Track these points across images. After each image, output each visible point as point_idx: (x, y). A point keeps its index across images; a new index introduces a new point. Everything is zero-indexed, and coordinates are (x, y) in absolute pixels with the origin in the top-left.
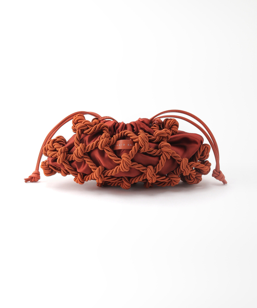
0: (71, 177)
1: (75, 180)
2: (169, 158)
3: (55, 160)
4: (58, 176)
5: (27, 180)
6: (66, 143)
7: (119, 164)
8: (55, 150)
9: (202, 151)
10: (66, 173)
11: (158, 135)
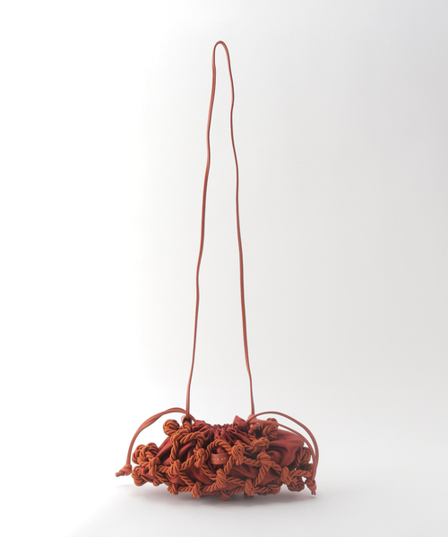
0: (164, 486)
1: (169, 489)
2: (268, 470)
3: (147, 471)
4: (149, 485)
5: (118, 475)
6: (158, 450)
7: (215, 481)
8: (147, 460)
9: (302, 456)
10: (158, 483)
11: (256, 445)
